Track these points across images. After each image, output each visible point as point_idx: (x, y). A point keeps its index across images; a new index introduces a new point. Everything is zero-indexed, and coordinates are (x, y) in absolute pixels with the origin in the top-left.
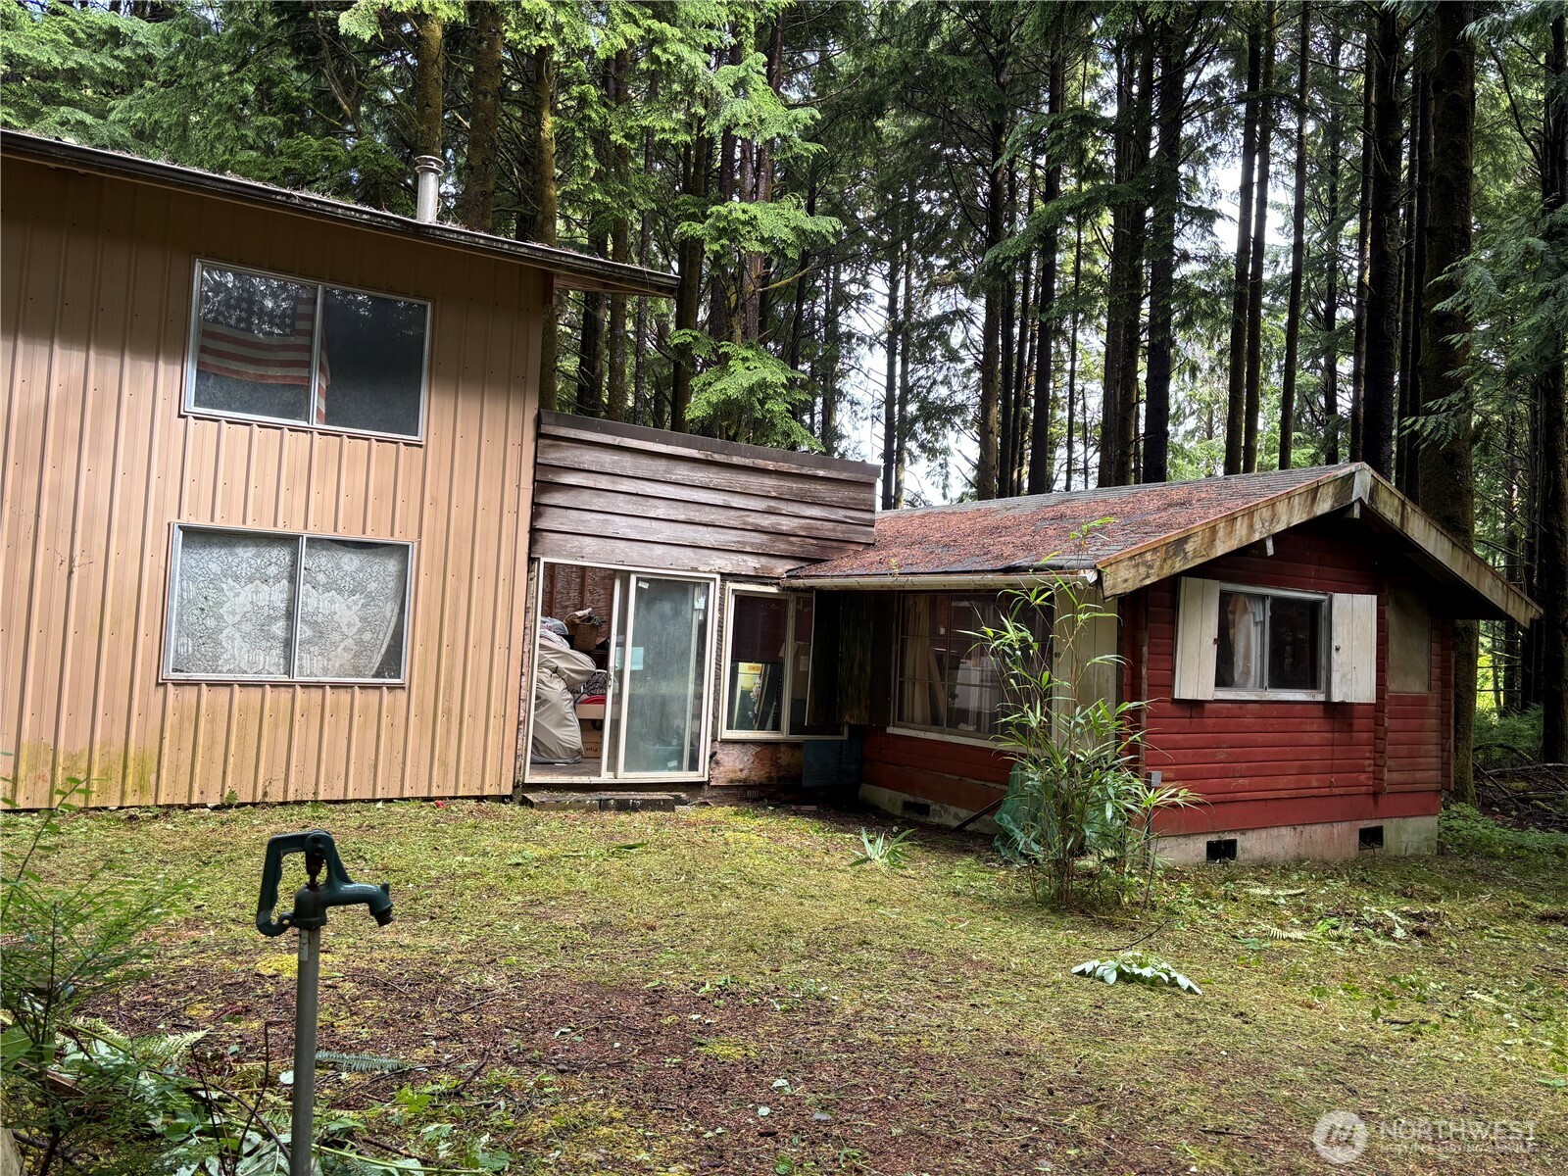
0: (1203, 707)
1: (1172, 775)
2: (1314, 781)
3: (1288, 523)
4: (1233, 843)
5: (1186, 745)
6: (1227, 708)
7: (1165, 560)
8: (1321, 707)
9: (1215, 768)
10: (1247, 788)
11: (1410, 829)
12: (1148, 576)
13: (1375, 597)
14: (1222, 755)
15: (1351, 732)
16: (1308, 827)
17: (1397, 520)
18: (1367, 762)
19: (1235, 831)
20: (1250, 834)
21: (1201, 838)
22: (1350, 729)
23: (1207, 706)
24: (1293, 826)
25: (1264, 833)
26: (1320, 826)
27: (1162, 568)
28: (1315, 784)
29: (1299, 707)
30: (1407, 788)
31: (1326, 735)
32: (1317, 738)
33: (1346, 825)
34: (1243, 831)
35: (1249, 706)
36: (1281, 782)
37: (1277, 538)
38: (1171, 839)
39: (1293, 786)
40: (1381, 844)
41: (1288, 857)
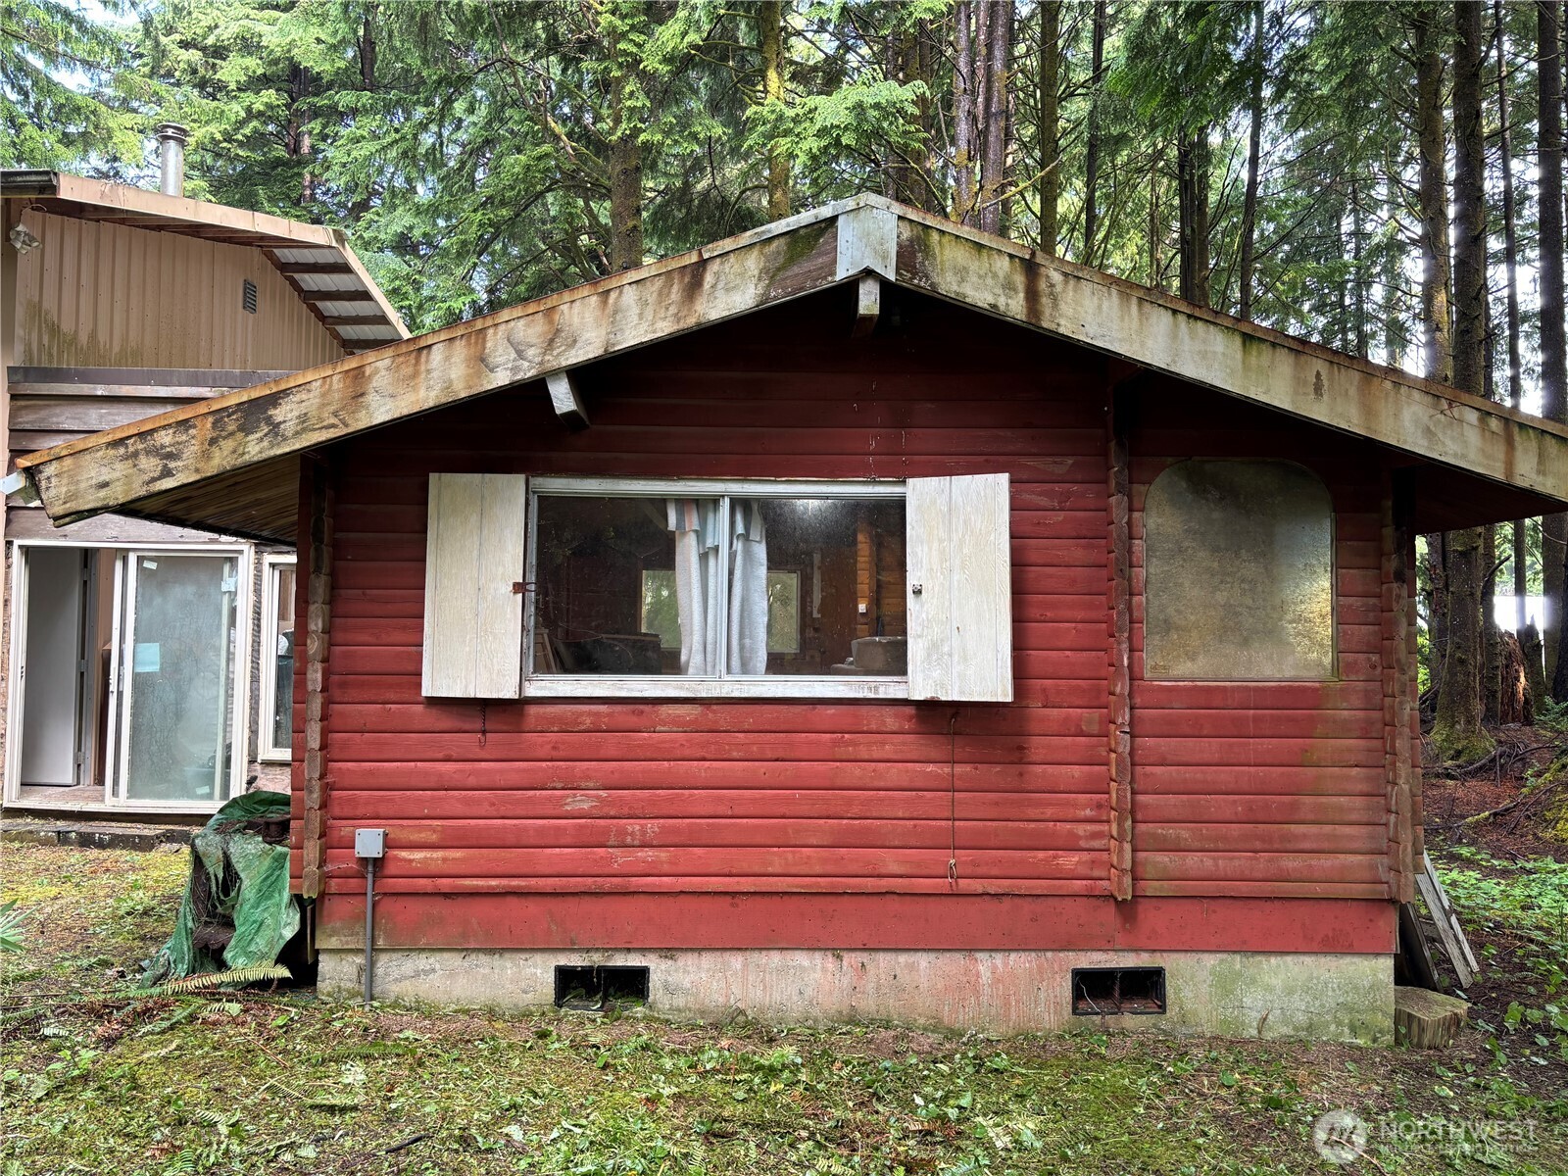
0: (521, 714)
1: (434, 838)
2: (891, 861)
3: (608, 344)
4: (642, 974)
5: (472, 781)
6: (597, 714)
7: (213, 442)
8: (910, 710)
9: (558, 828)
10: (666, 868)
11: (1277, 982)
12: (167, 473)
13: (1003, 479)
14: (581, 802)
15: (1020, 762)
16: (884, 960)
17: (1015, 307)
18: (1081, 829)
19: (643, 950)
20: (688, 961)
21: (538, 958)
22: (1018, 756)
23: (533, 710)
24: (837, 952)
25: (736, 961)
26: (932, 956)
27: (206, 456)
28: (894, 868)
29: (831, 710)
30: (1245, 888)
31: (930, 768)
32: (895, 773)
33: (1020, 962)
34: (668, 952)
35: (664, 709)
36: (777, 860)
37: (581, 376)
38: (446, 955)
39: (818, 870)
40: (1162, 1009)
41: (816, 1012)
